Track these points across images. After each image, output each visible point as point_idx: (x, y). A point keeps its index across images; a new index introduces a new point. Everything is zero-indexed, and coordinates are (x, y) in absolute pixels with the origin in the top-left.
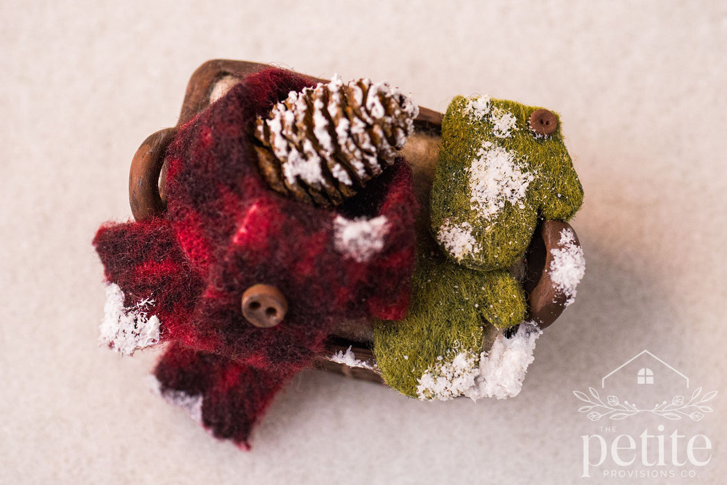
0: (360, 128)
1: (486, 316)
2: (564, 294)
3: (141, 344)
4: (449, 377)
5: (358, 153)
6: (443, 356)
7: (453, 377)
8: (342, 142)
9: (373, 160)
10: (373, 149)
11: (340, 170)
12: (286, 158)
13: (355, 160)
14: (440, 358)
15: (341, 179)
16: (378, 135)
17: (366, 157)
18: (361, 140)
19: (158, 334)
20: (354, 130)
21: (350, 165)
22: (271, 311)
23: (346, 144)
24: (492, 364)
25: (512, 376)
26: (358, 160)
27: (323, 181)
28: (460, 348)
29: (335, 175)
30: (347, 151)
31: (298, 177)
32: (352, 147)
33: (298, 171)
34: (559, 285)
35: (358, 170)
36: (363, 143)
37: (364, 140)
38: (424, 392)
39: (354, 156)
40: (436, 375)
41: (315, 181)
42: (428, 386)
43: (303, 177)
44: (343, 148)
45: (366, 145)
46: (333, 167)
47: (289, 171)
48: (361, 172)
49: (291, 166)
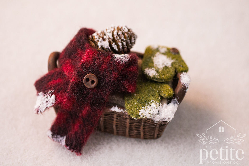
0: (121, 33)
1: (161, 94)
2: (185, 86)
3: (48, 106)
4: (150, 109)
5: (120, 40)
6: (148, 104)
7: (151, 109)
8: (115, 36)
9: (125, 43)
10: (125, 40)
11: (114, 45)
12: (98, 41)
13: (119, 42)
14: (147, 104)
15: (115, 48)
16: (126, 36)
17: (123, 42)
18: (121, 36)
19: (54, 100)
20: (119, 33)
21: (118, 44)
22: (93, 82)
23: (117, 37)
24: (164, 108)
25: (170, 112)
26: (120, 42)
27: (109, 48)
28: (153, 101)
29: (113, 46)
30: (117, 39)
31: (102, 46)
32: (118, 38)
33: (102, 44)
34: (183, 83)
35: (120, 46)
36: (122, 37)
37: (122, 36)
38: (142, 114)
39: (119, 41)
40: (145, 109)
41: (107, 47)
42: (143, 112)
43: (103, 46)
44: (116, 38)
45: (123, 38)
46: (112, 43)
47: (99, 44)
48: (121, 47)
49: (100, 42)
